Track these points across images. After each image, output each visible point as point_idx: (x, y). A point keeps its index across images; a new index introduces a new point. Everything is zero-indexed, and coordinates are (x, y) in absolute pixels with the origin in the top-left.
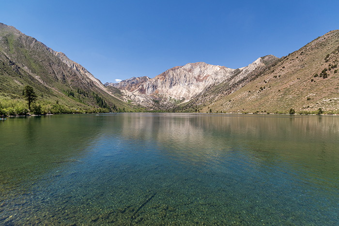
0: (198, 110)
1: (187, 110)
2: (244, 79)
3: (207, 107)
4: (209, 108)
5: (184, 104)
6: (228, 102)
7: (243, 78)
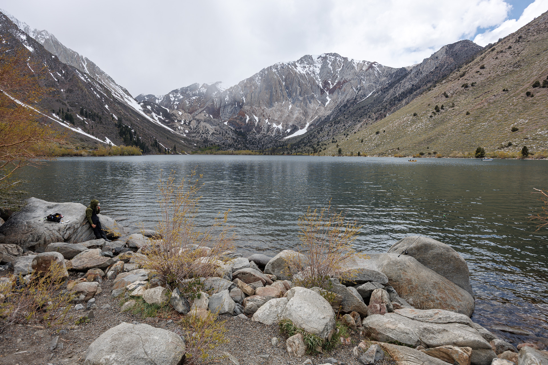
0: (319, 150)
5: (296, 138)
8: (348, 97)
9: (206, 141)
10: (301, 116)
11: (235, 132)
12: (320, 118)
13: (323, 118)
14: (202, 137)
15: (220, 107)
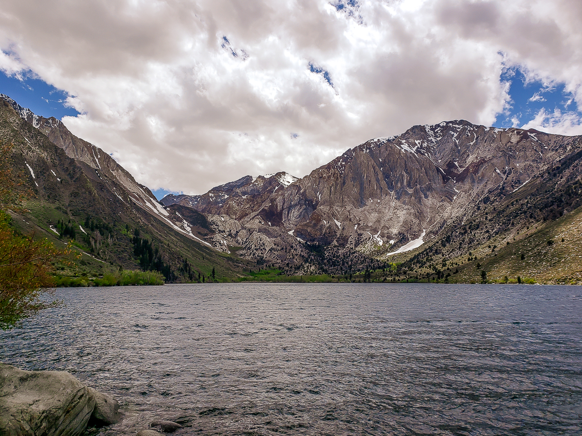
1: (413, 274)
3: (473, 266)
6: (544, 249)
8: (490, 186)
9: (261, 261)
10: (412, 218)
11: (306, 246)
12: (445, 222)
14: (254, 255)
15: (283, 209)
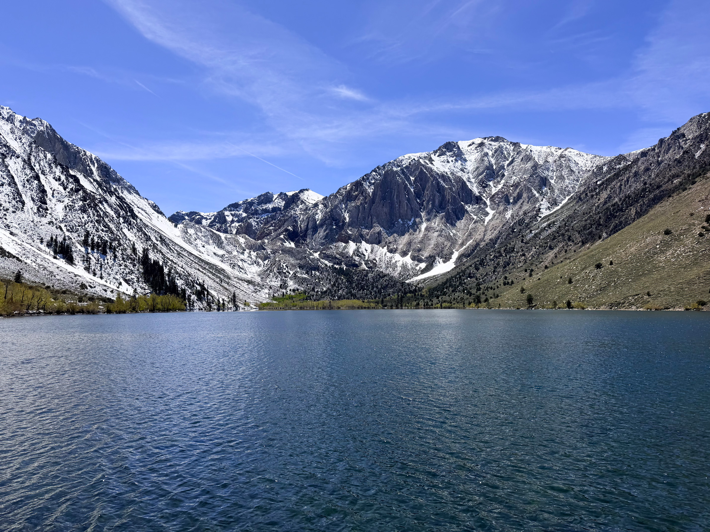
0: (483, 297)
1: (446, 298)
2: (644, 190)
3: (515, 290)
4: (523, 290)
5: (435, 278)
6: (591, 271)
7: (639, 186)
9: (284, 285)
11: (333, 270)
12: (478, 244)
13: (483, 244)
14: (276, 278)
15: (307, 229)
